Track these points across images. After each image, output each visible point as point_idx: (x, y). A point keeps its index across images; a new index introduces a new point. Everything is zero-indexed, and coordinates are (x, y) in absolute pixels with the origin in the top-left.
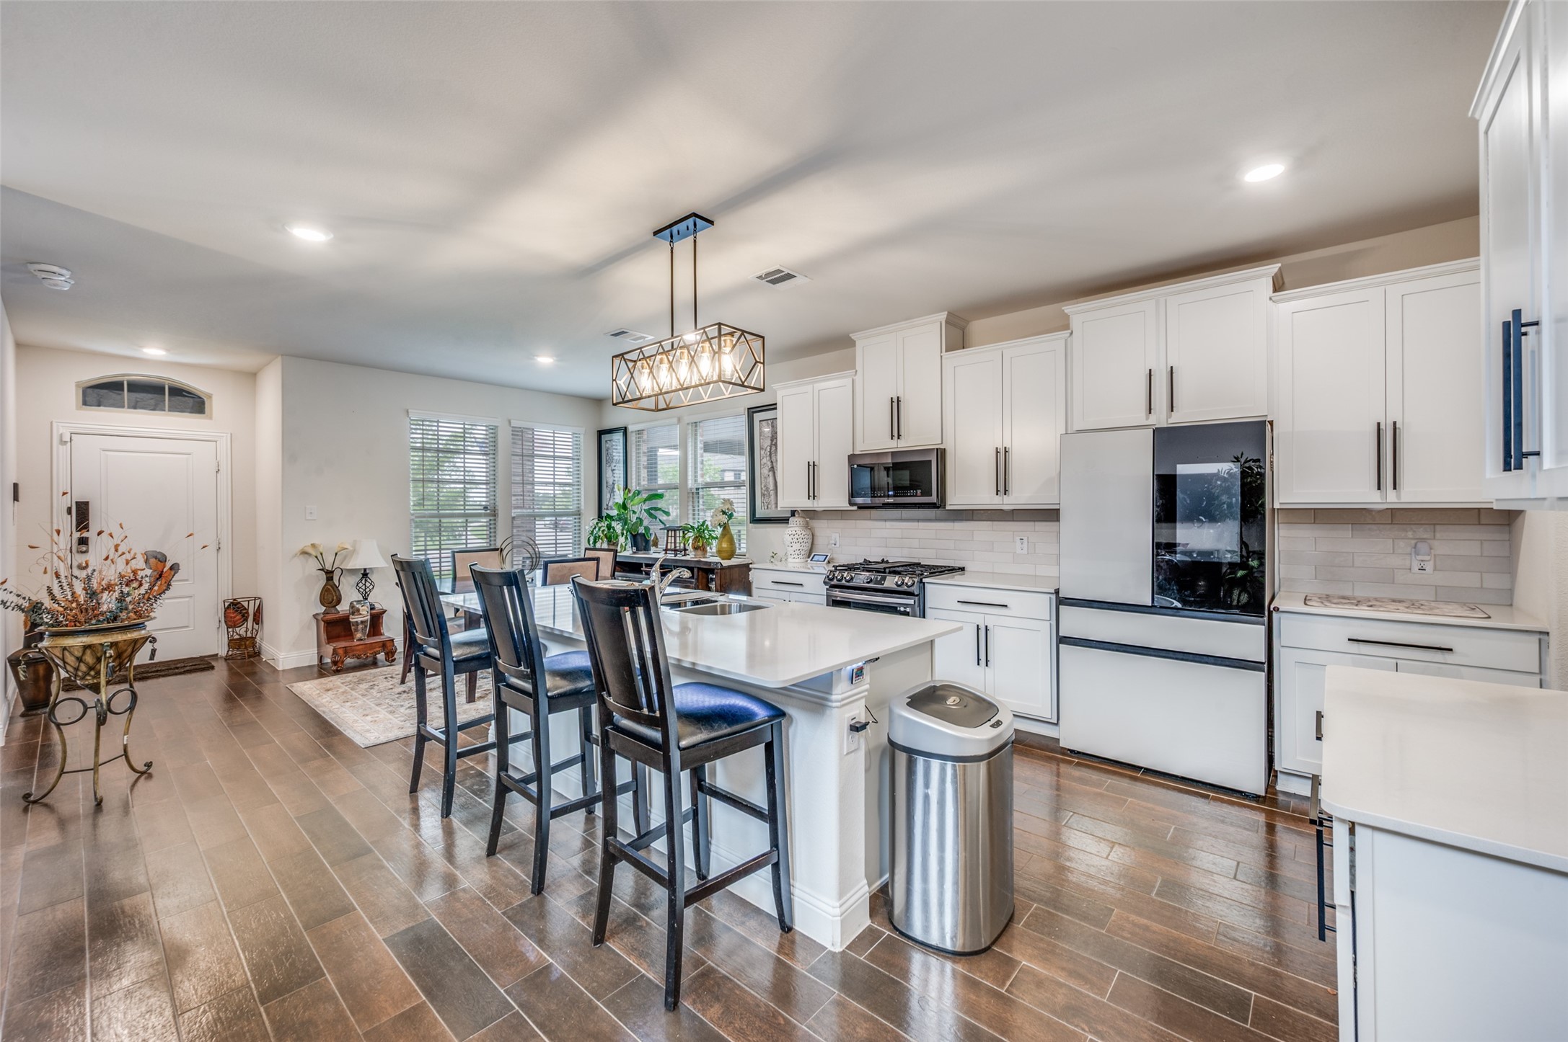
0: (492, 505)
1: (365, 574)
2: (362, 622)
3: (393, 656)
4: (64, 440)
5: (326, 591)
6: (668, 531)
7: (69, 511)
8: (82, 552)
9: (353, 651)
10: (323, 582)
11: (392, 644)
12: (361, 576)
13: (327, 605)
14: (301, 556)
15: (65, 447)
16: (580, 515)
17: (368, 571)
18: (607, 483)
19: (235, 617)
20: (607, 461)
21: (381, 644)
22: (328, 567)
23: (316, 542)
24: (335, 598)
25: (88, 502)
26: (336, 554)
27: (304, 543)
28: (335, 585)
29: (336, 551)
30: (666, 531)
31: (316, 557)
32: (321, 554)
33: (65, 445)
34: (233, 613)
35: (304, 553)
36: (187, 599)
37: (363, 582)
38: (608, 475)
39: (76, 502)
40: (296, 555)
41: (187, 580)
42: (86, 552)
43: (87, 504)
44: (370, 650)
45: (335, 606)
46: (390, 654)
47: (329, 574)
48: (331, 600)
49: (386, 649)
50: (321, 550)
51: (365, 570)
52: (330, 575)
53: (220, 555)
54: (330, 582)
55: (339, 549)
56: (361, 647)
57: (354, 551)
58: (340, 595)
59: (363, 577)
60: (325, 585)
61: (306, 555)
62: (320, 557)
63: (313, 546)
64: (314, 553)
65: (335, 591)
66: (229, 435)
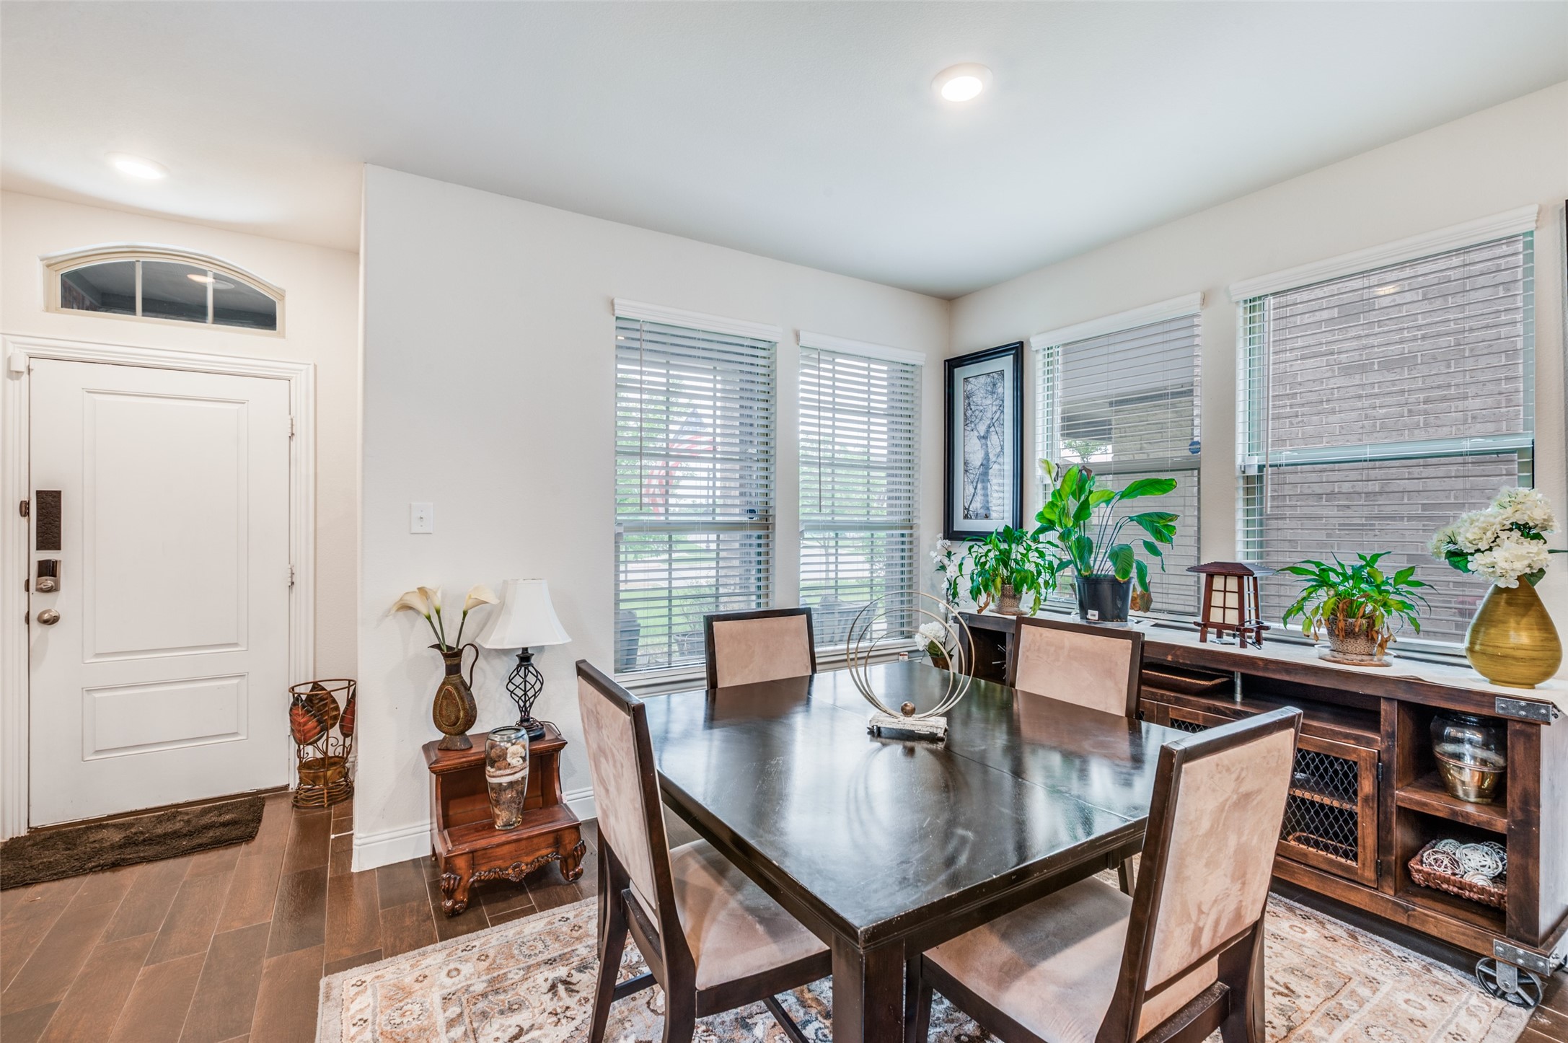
0: (763, 507)
1: (525, 658)
2: (511, 784)
3: (577, 865)
4: (14, 368)
5: (445, 697)
6: (1210, 577)
7: (24, 509)
8: (50, 590)
9: (490, 859)
10: (440, 674)
11: (574, 836)
12: (517, 661)
13: (446, 728)
14: (401, 613)
15: (17, 382)
16: (911, 528)
17: (530, 652)
18: (966, 463)
19: (305, 724)
20: (966, 418)
21: (551, 839)
22: (451, 641)
23: (428, 585)
24: (462, 714)
25: (59, 493)
26: (465, 614)
27: (404, 587)
28: (463, 683)
29: (464, 608)
30: (1203, 576)
31: (429, 618)
32: (438, 612)
33: (18, 378)
34: (304, 715)
35: (406, 607)
36: (235, 681)
37: (522, 673)
38: (970, 448)
39: (38, 492)
40: (389, 611)
41: (236, 644)
42: (53, 590)
43: (56, 495)
44: (527, 854)
45: (462, 733)
46: (570, 861)
47: (452, 656)
48: (453, 718)
49: (561, 851)
50: (437, 601)
51: (525, 650)
52: (454, 661)
53: (293, 596)
54: (454, 678)
55: (470, 602)
56: (506, 849)
57: (502, 606)
58: (473, 708)
59: (519, 666)
60: (444, 684)
61: (411, 612)
62: (434, 618)
63: (422, 591)
64: (423, 608)
65: (462, 699)
66: (312, 368)
